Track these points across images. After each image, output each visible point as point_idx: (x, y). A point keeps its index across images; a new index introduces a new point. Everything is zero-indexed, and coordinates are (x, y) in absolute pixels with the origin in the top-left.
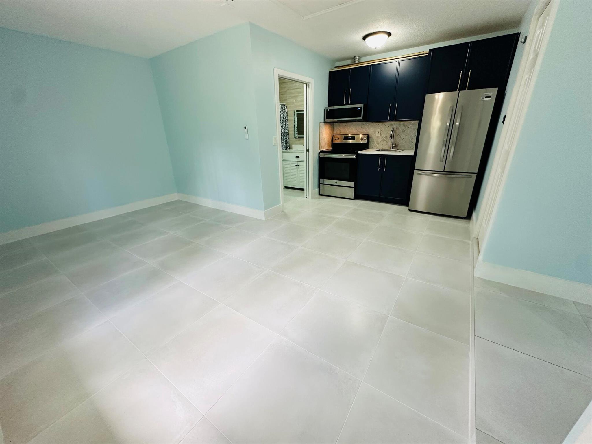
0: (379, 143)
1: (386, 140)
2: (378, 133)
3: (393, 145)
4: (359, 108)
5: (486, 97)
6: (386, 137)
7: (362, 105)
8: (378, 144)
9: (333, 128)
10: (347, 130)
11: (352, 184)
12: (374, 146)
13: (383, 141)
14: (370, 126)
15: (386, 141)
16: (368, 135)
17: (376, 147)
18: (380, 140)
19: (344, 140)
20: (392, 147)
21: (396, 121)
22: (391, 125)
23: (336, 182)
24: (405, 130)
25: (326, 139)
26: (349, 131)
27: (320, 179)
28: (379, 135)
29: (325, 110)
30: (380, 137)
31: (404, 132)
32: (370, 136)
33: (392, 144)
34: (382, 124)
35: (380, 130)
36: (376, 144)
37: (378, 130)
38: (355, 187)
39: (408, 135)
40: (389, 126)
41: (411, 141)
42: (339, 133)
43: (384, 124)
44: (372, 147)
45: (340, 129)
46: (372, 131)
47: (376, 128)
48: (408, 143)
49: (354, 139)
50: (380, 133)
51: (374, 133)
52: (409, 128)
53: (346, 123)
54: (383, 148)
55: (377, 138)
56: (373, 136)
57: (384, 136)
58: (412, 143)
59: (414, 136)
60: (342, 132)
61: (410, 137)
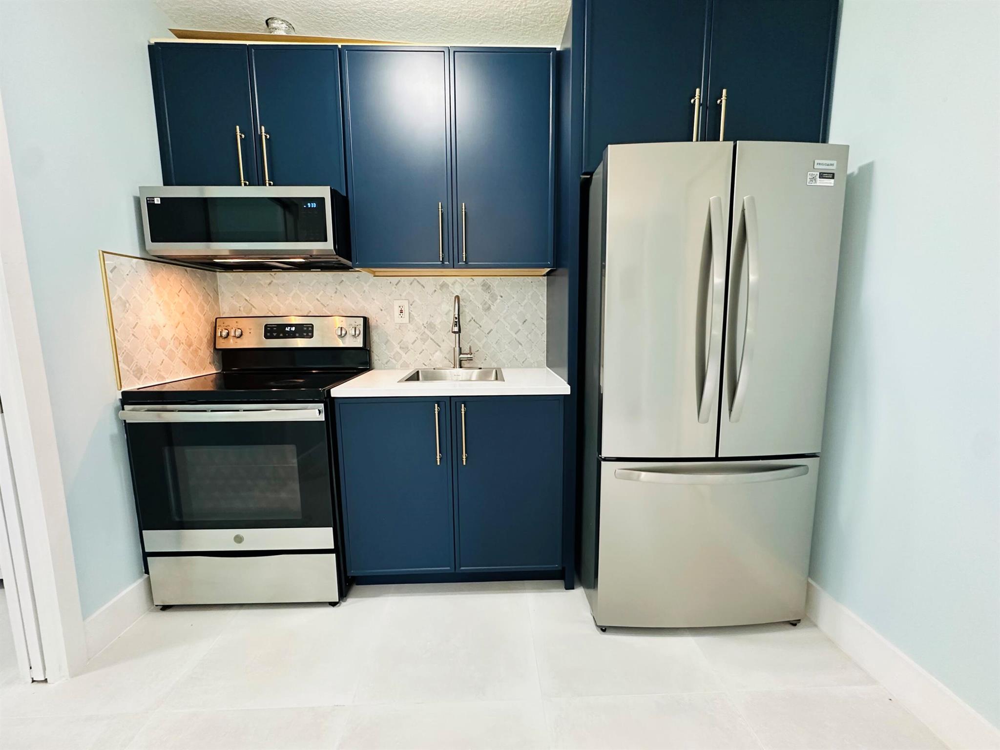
0: (410, 346)
1: (433, 337)
2: (401, 311)
3: (460, 353)
4: (314, 205)
5: (822, 176)
6: (431, 326)
7: (324, 192)
8: (406, 349)
9: (216, 292)
10: (275, 299)
11: (324, 537)
12: (394, 358)
13: (424, 341)
14: (366, 288)
15: (431, 339)
16: (366, 320)
17: (401, 362)
18: (410, 336)
19: (266, 337)
20: (460, 361)
21: (467, 266)
22: (444, 286)
23: (239, 539)
24: (490, 302)
25: (167, 333)
26: (287, 302)
27: (144, 532)
28: (406, 319)
29: (138, 201)
30: (410, 326)
31: (489, 308)
32: (372, 323)
33: (457, 349)
34: (411, 284)
35: (406, 304)
36: (399, 351)
37: (400, 303)
38: (339, 550)
39: (502, 320)
40: (435, 291)
41: (516, 339)
42: (240, 310)
43: (418, 281)
44: (387, 363)
45: (248, 296)
46: (378, 303)
47: (390, 295)
48: (506, 347)
49: (310, 334)
50: (410, 313)
51: (386, 313)
52: (502, 297)
53: (271, 274)
54: (425, 365)
55: (399, 328)
56: (385, 324)
57: (423, 324)
58: (520, 346)
59: (521, 324)
60: (254, 307)
61: (509, 326)
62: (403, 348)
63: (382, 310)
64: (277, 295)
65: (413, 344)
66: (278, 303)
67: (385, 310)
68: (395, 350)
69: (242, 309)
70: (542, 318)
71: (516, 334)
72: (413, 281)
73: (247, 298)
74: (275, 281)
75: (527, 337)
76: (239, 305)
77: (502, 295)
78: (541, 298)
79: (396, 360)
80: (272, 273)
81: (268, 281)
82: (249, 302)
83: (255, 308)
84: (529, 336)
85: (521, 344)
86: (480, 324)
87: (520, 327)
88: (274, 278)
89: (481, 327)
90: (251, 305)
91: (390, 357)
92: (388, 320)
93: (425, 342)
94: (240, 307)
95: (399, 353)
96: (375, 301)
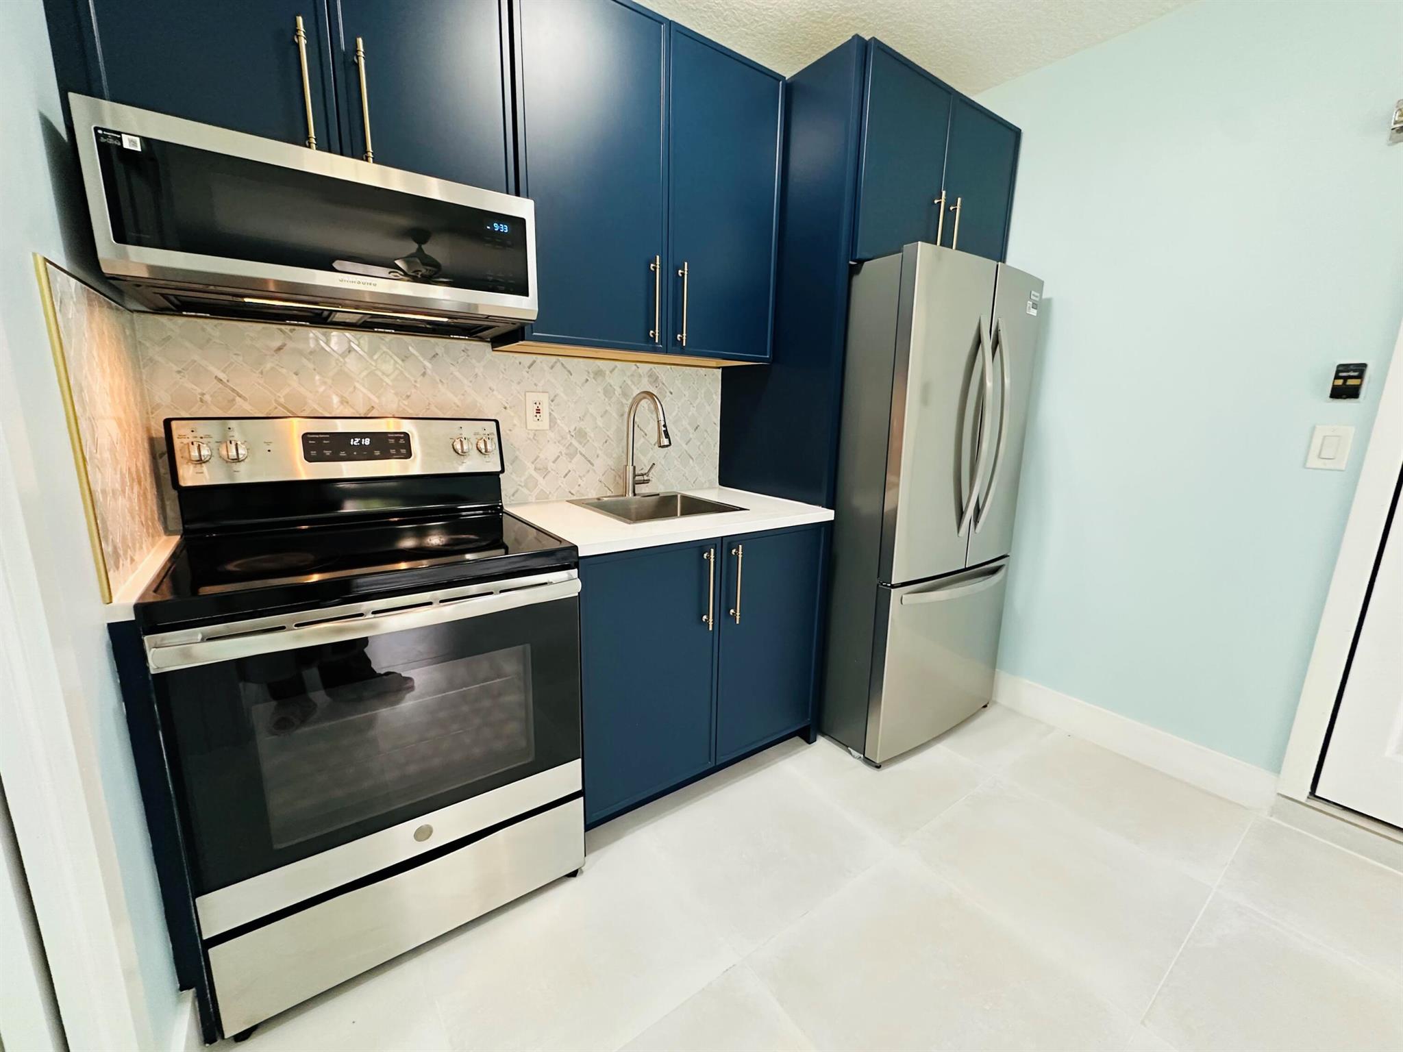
0: (551, 465)
1: (583, 450)
2: (538, 411)
4: (505, 228)
6: (581, 435)
8: (545, 472)
9: (138, 357)
10: (294, 381)
11: (565, 777)
12: (526, 486)
13: (571, 456)
14: (479, 371)
15: (581, 454)
17: (536, 491)
18: (551, 451)
19: (310, 458)
22: (599, 373)
23: (423, 833)
27: (186, 893)
28: (545, 423)
30: (551, 435)
32: (504, 429)
33: (631, 468)
34: (552, 367)
35: (544, 400)
36: (534, 474)
37: (531, 398)
38: (589, 789)
40: (587, 380)
41: (686, 452)
42: (201, 400)
43: (562, 364)
44: (513, 495)
45: (224, 372)
46: (500, 397)
47: (519, 383)
48: (675, 462)
49: (403, 451)
50: (550, 414)
51: (512, 414)
52: (671, 393)
53: (281, 330)
54: (572, 494)
55: (534, 438)
56: (510, 430)
57: (570, 431)
58: (691, 461)
59: (693, 431)
60: (240, 396)
61: (679, 434)
62: (540, 469)
63: (505, 408)
64: (296, 374)
65: (554, 462)
66: (302, 390)
67: (511, 408)
68: (527, 473)
69: (207, 398)
70: (715, 424)
71: (687, 444)
72: (556, 362)
73: (222, 376)
74: (290, 345)
75: (699, 448)
76: (199, 391)
77: (672, 391)
78: (714, 396)
79: (529, 489)
80: (283, 327)
81: (277, 344)
82: (227, 386)
83: (245, 399)
84: (701, 447)
85: (692, 459)
86: (646, 431)
87: (691, 436)
88: (290, 338)
89: (646, 435)
90: (233, 390)
91: (520, 485)
92: (515, 425)
93: (572, 459)
94: (203, 394)
95: (533, 477)
96: (495, 393)
